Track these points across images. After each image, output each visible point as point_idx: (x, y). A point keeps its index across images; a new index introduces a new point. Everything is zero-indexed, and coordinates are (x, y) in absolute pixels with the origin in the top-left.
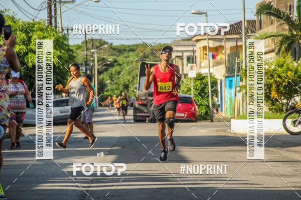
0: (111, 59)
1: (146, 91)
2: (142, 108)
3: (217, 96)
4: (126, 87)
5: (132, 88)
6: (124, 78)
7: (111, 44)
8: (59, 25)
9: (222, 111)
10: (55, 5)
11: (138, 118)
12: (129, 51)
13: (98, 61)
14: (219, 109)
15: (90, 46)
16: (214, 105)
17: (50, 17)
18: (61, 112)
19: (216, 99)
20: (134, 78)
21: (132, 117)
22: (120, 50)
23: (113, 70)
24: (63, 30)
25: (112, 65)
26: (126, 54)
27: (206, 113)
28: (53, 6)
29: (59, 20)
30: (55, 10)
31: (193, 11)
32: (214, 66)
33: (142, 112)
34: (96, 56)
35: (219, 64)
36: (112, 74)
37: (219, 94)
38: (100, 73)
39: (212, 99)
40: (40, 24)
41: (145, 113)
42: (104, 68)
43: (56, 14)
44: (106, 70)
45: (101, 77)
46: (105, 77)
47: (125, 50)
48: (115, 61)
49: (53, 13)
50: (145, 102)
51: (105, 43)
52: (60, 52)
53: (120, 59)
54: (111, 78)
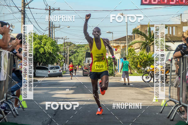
0: (75, 50)
1: (88, 64)
2: (86, 70)
3: (117, 66)
4: (81, 61)
5: (83, 62)
6: (80, 58)
7: (75, 44)
8: (54, 36)
9: (119, 72)
10: (52, 28)
11: (85, 75)
12: (82, 47)
13: (69, 51)
14: (118, 71)
15: (66, 45)
16: (115, 69)
17: (50, 33)
18: (54, 72)
19: (116, 67)
20: (83, 58)
21: (82, 74)
22: (78, 47)
23: (75, 55)
24: (55, 38)
25: (75, 53)
26: (80, 48)
27: (112, 73)
28: (51, 29)
29: (53, 35)
30: (52, 31)
31: (107, 32)
32: (116, 54)
33: (86, 72)
34: (68, 49)
35: (118, 53)
36: (75, 56)
37: (118, 65)
38: (70, 56)
39: (115, 67)
40: (45, 36)
41: (87, 72)
42: (71, 54)
43: (52, 32)
44: (73, 55)
45: (70, 58)
46: (72, 57)
47: (80, 47)
48: (76, 51)
49: (51, 32)
50: (88, 68)
51: (72, 44)
52: (53, 47)
53: (78, 50)
54: (74, 58)
